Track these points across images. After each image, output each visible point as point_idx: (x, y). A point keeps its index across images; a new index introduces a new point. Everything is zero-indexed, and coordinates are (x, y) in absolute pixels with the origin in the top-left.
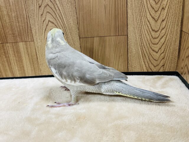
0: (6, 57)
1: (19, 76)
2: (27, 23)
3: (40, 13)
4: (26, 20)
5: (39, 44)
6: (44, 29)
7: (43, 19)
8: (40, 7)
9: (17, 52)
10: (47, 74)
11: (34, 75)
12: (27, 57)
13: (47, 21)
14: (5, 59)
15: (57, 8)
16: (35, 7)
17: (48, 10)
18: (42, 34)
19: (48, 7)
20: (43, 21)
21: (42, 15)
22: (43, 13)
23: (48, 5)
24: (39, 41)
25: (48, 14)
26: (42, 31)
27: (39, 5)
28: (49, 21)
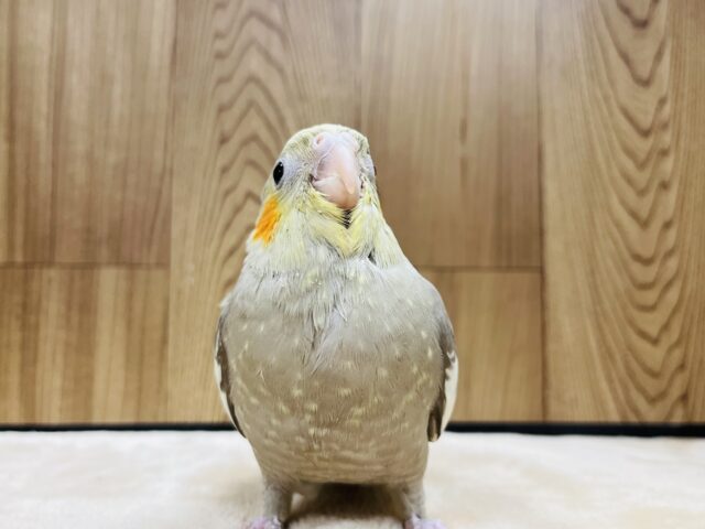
0: (24, 326)
1: (55, 420)
3: (221, 161)
5: (190, 281)
6: (223, 222)
7: (227, 183)
8: (224, 140)
9: (83, 309)
10: (190, 418)
11: (130, 419)
12: (120, 331)
13: (238, 195)
14: (16, 336)
16: (208, 137)
17: (253, 156)
18: (212, 239)
19: (254, 146)
20: (227, 193)
21: (225, 170)
22: (232, 163)
23: (254, 138)
24: (191, 267)
25: (250, 168)
26: (215, 229)
27: (222, 133)
28: (249, 195)
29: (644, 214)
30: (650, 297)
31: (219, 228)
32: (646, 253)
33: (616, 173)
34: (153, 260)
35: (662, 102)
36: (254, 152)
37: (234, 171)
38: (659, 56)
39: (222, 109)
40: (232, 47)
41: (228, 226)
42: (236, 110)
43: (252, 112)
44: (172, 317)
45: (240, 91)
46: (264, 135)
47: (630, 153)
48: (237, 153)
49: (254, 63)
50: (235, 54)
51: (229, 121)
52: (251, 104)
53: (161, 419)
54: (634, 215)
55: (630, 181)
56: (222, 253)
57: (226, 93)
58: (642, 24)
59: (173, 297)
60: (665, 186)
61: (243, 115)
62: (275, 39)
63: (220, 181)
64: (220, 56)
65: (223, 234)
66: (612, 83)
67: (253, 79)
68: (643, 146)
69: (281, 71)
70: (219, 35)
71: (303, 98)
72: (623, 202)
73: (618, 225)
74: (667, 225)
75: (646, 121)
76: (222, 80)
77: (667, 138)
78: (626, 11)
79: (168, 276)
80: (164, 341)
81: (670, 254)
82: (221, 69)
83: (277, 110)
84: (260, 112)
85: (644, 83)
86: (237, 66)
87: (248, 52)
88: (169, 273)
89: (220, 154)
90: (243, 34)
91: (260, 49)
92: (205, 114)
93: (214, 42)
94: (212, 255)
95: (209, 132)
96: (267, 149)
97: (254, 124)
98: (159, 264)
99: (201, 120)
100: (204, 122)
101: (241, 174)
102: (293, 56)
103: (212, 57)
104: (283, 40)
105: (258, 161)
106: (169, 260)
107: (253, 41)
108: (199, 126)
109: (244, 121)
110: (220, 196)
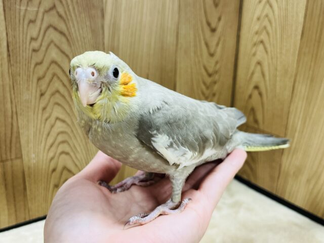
2: (12, 125)
3: (42, 105)
4: (10, 120)
5: (33, 161)
6: (46, 133)
7: (46, 115)
8: (42, 95)
11: (14, 223)
13: (52, 119)
16: (34, 95)
17: (57, 101)
18: (41, 142)
19: (57, 95)
20: (46, 120)
21: (44, 109)
22: (47, 105)
23: (58, 91)
24: (33, 156)
25: (56, 106)
26: (42, 137)
27: (41, 91)
28: (57, 119)
31: (45, 136)
33: (200, 93)
34: (13, 156)
35: (217, 63)
36: (58, 98)
37: (48, 109)
38: (217, 44)
39: (39, 79)
40: (41, 45)
41: (48, 134)
42: (47, 79)
43: (55, 78)
44: (27, 179)
45: (48, 69)
46: (62, 90)
47: (204, 83)
48: (49, 101)
49: (54, 54)
50: (43, 48)
51: (44, 84)
52: (54, 75)
53: (27, 219)
55: (203, 94)
56: (47, 147)
57: (41, 70)
58: (213, 30)
60: (214, 95)
61: (51, 81)
62: (64, 40)
63: (42, 114)
64: (34, 50)
65: (46, 139)
66: (201, 55)
67: (54, 62)
68: (209, 80)
69: (67, 56)
70: (32, 39)
75: (211, 70)
76: (37, 64)
77: (216, 77)
78: (209, 24)
79: (22, 162)
80: (25, 189)
82: (37, 58)
84: (58, 78)
85: (212, 55)
86: (45, 55)
87: (50, 47)
88: (22, 160)
89: (41, 101)
90: (46, 38)
91: (55, 45)
92: (31, 83)
93: (30, 42)
94: (42, 149)
95: (34, 91)
96: (63, 96)
97: (57, 85)
98: (16, 158)
99: (29, 86)
100: (30, 87)
101: (52, 110)
102: (73, 48)
103: (30, 51)
104: (68, 40)
105: (60, 102)
106: (22, 155)
107: (52, 41)
108: (28, 89)
109: (51, 84)
110: (43, 121)
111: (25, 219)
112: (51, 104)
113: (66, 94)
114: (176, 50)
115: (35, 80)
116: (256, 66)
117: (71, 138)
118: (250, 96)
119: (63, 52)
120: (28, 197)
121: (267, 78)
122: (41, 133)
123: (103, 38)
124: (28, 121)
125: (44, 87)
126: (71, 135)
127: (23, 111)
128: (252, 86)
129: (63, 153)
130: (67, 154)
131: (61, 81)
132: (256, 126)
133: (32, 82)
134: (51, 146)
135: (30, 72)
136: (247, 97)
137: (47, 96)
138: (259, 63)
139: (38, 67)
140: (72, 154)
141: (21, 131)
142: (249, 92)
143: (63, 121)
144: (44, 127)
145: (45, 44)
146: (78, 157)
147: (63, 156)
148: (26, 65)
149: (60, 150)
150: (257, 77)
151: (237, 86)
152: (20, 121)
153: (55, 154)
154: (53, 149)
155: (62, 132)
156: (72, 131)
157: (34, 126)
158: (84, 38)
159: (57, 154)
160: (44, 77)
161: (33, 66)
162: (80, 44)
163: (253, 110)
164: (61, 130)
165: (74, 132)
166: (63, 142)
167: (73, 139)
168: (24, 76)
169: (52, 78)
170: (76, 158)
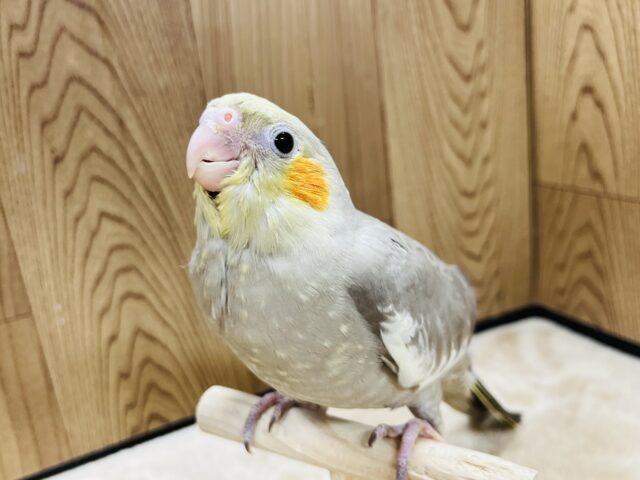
3: (61, 186)
5: (60, 321)
6: (80, 251)
7: (75, 208)
8: (57, 160)
10: (99, 446)
13: (91, 217)
15: (136, 160)
16: (37, 161)
17: (97, 172)
18: (72, 273)
19: (95, 159)
20: (77, 219)
21: (68, 194)
22: (74, 183)
23: (94, 149)
24: (58, 308)
25: (96, 185)
26: (73, 261)
27: (53, 151)
28: (103, 215)
29: (468, 154)
30: (474, 225)
31: (78, 259)
32: (470, 188)
33: (446, 121)
34: (10, 313)
35: (480, 45)
36: (97, 166)
37: (78, 193)
39: (45, 123)
40: (37, 40)
41: (87, 254)
42: (64, 121)
43: (84, 118)
45: (63, 96)
46: (104, 144)
47: (456, 99)
48: (77, 175)
49: (72, 59)
50: (44, 47)
51: (59, 132)
52: (80, 110)
53: (67, 458)
54: (461, 156)
55: (456, 125)
56: (89, 285)
57: (46, 102)
59: (46, 343)
60: (484, 126)
61: (74, 125)
62: (92, 23)
63: (65, 205)
64: (22, 55)
65: (84, 265)
66: (439, 30)
67: (74, 79)
68: (465, 90)
69: (106, 62)
71: (139, 92)
72: (453, 147)
73: (449, 167)
74: (486, 160)
75: (467, 66)
76: (33, 88)
77: (483, 81)
79: (33, 324)
80: (50, 388)
81: (488, 185)
82: (32, 72)
83: (113, 111)
84: (92, 117)
85: (465, 28)
86: (50, 64)
87: (59, 44)
88: (33, 320)
89: (57, 176)
90: (46, 21)
91: (73, 37)
92: (25, 133)
93: (10, 36)
94: (77, 289)
95: (36, 153)
96: (110, 160)
97: (89, 133)
98: (18, 316)
99: (22, 140)
100: (27, 144)
101: (88, 194)
102: (116, 41)
103: (13, 56)
104: (101, 22)
105: (103, 175)
106: (30, 308)
107: (62, 29)
108: (20, 149)
109: (76, 132)
110: (70, 224)
111: (60, 457)
112: (82, 180)
113: (116, 154)
114: (374, 26)
115: (36, 127)
116: (579, 38)
117: (143, 260)
118: (574, 117)
119: (93, 53)
120: (62, 407)
121: (612, 59)
122: (70, 251)
123: (189, 10)
124: (32, 225)
125: (59, 142)
126: (143, 251)
127: (17, 202)
128: (574, 90)
129: (128, 295)
130: (139, 297)
131: (100, 123)
132: (598, 188)
133: (29, 131)
134: (98, 281)
135: (19, 106)
136: (566, 118)
137: (70, 162)
138: (587, 27)
139: (38, 93)
140: (150, 296)
141: (19, 253)
142: (570, 106)
143: (119, 220)
144: (74, 238)
145: (46, 37)
146: (167, 301)
147: (131, 304)
148: (7, 92)
149: (120, 290)
150: (586, 62)
151: (539, 97)
152: (13, 228)
153: (111, 299)
154: (104, 287)
155: (120, 247)
156: (144, 242)
157: (49, 239)
158: (141, 15)
159: (115, 301)
160: (55, 117)
161: (24, 92)
162: (133, 28)
163: (584, 148)
164: (116, 241)
165: (149, 243)
166: (125, 270)
167: (148, 260)
168: (6, 119)
169: (77, 118)
170: (163, 305)
